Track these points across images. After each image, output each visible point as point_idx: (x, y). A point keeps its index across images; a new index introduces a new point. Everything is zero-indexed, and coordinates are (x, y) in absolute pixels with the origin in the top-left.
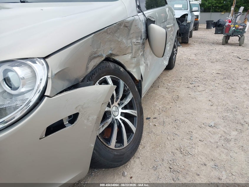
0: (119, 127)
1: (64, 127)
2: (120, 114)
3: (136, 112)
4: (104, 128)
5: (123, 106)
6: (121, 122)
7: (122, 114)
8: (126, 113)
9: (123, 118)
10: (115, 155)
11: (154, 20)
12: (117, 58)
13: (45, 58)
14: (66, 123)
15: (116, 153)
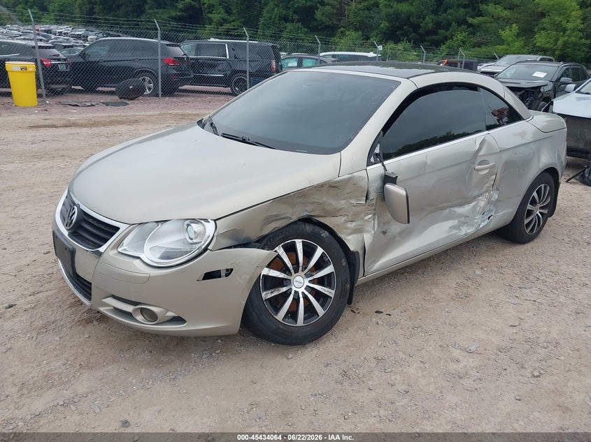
0: (296, 300)
1: (220, 277)
2: (305, 286)
3: (333, 292)
4: (273, 295)
5: (311, 278)
6: (301, 295)
7: (308, 288)
8: (313, 288)
9: (307, 293)
10: (279, 328)
11: (394, 176)
12: (322, 220)
13: (215, 221)
14: (223, 274)
15: (282, 327)
